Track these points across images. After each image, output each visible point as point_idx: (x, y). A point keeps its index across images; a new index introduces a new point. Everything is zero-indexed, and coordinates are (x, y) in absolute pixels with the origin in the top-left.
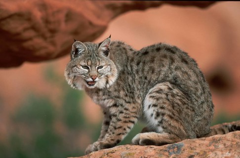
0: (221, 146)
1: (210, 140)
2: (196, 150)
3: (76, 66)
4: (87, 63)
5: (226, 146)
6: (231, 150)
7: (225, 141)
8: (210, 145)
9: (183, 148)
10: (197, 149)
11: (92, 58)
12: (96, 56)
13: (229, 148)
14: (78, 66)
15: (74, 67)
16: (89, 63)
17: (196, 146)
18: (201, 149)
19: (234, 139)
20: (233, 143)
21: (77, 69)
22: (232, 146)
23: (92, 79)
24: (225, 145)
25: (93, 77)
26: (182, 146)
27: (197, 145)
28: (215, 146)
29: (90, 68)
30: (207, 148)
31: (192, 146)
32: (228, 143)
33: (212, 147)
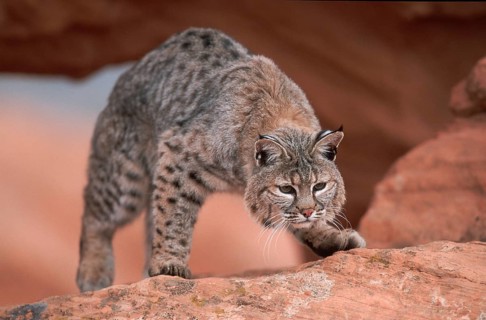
0: (125, 306)
1: (101, 296)
2: (72, 315)
3: (265, 188)
4: (292, 180)
5: (137, 306)
6: (147, 313)
7: (135, 297)
8: (103, 306)
9: (45, 311)
10: (74, 313)
11: (300, 169)
12: (309, 162)
13: (143, 310)
14: (271, 189)
15: (262, 191)
16: (297, 179)
17: (72, 309)
18: (83, 314)
19: (154, 292)
20: (151, 299)
21: (270, 195)
22: (149, 307)
23: (305, 215)
24: (134, 304)
25: (306, 212)
26: (43, 308)
27: (76, 306)
28: (113, 307)
29: (298, 190)
30: (98, 311)
31: (64, 309)
32: (142, 301)
33: (107, 310)
